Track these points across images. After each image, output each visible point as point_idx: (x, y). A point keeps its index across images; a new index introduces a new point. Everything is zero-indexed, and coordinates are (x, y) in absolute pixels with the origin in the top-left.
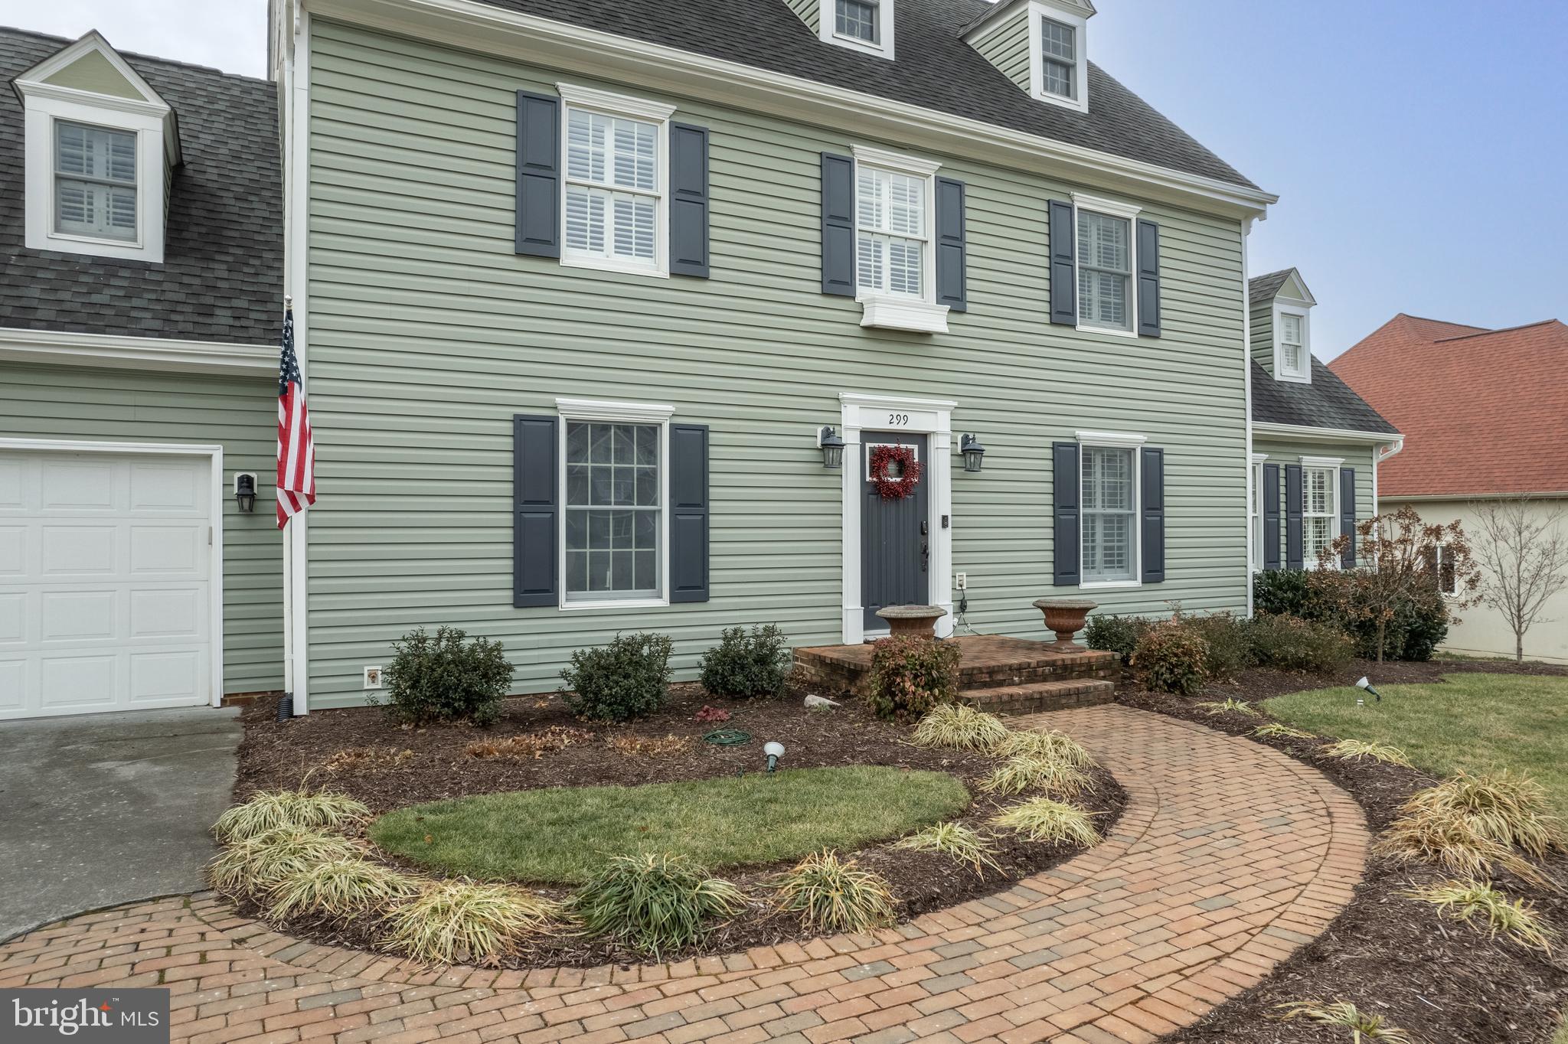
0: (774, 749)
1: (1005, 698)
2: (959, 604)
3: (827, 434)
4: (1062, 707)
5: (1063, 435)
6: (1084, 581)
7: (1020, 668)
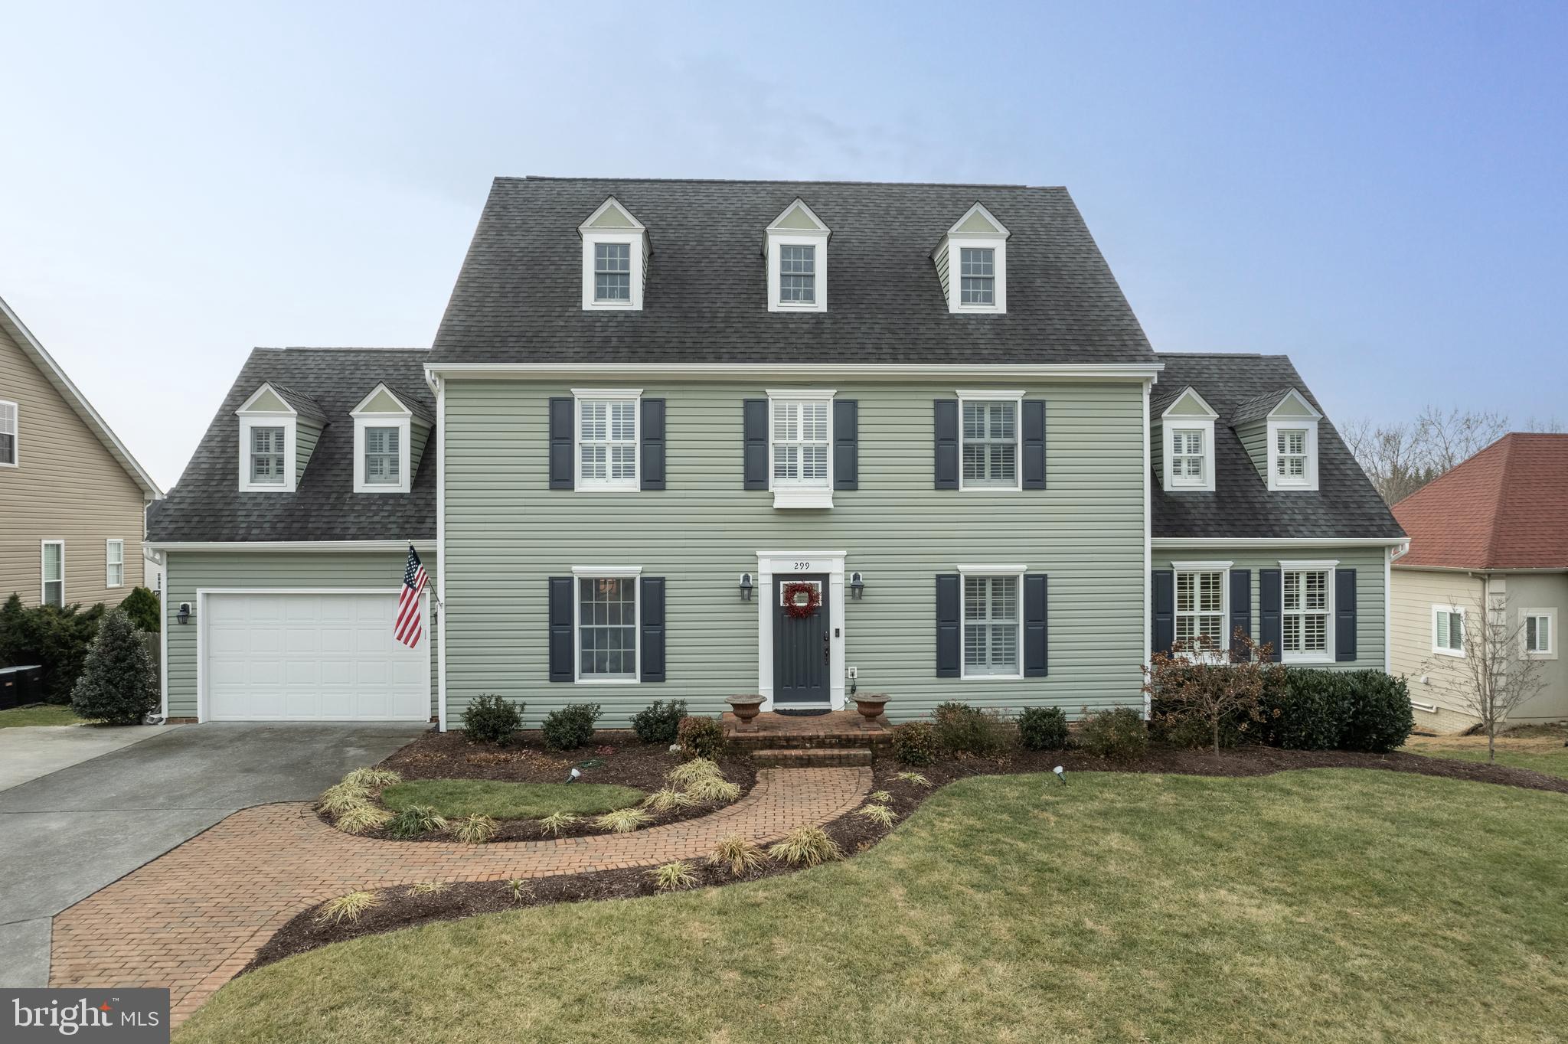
0: (575, 773)
1: (780, 757)
2: (850, 688)
3: (746, 578)
4: (827, 766)
5: (946, 569)
6: (965, 674)
7: (810, 739)
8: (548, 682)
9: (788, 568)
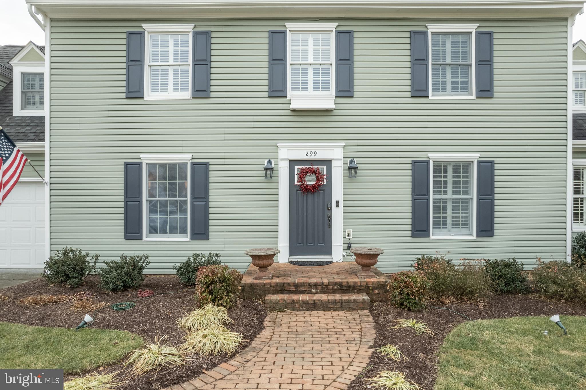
0: (88, 318)
1: (288, 301)
2: (347, 245)
3: (270, 162)
4: (330, 309)
5: (420, 156)
6: (433, 235)
7: (316, 285)
8: (123, 240)
9: (301, 155)
